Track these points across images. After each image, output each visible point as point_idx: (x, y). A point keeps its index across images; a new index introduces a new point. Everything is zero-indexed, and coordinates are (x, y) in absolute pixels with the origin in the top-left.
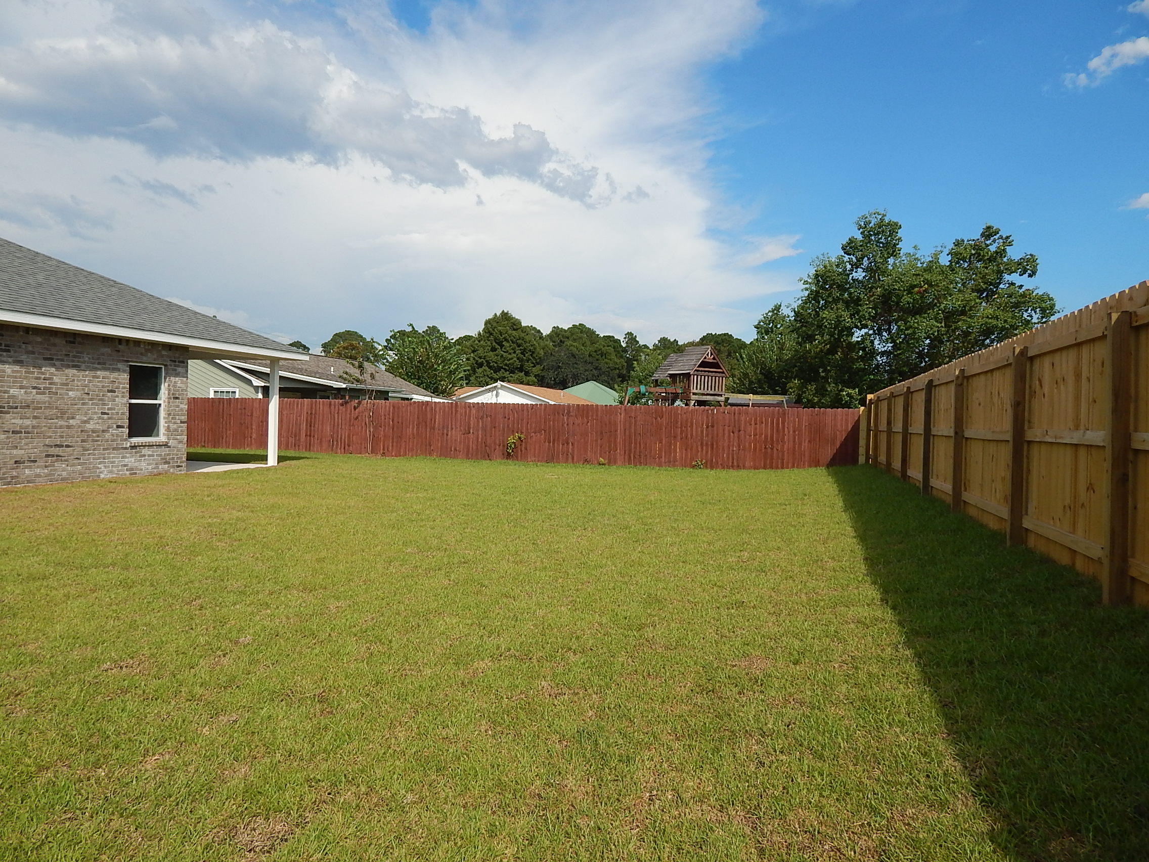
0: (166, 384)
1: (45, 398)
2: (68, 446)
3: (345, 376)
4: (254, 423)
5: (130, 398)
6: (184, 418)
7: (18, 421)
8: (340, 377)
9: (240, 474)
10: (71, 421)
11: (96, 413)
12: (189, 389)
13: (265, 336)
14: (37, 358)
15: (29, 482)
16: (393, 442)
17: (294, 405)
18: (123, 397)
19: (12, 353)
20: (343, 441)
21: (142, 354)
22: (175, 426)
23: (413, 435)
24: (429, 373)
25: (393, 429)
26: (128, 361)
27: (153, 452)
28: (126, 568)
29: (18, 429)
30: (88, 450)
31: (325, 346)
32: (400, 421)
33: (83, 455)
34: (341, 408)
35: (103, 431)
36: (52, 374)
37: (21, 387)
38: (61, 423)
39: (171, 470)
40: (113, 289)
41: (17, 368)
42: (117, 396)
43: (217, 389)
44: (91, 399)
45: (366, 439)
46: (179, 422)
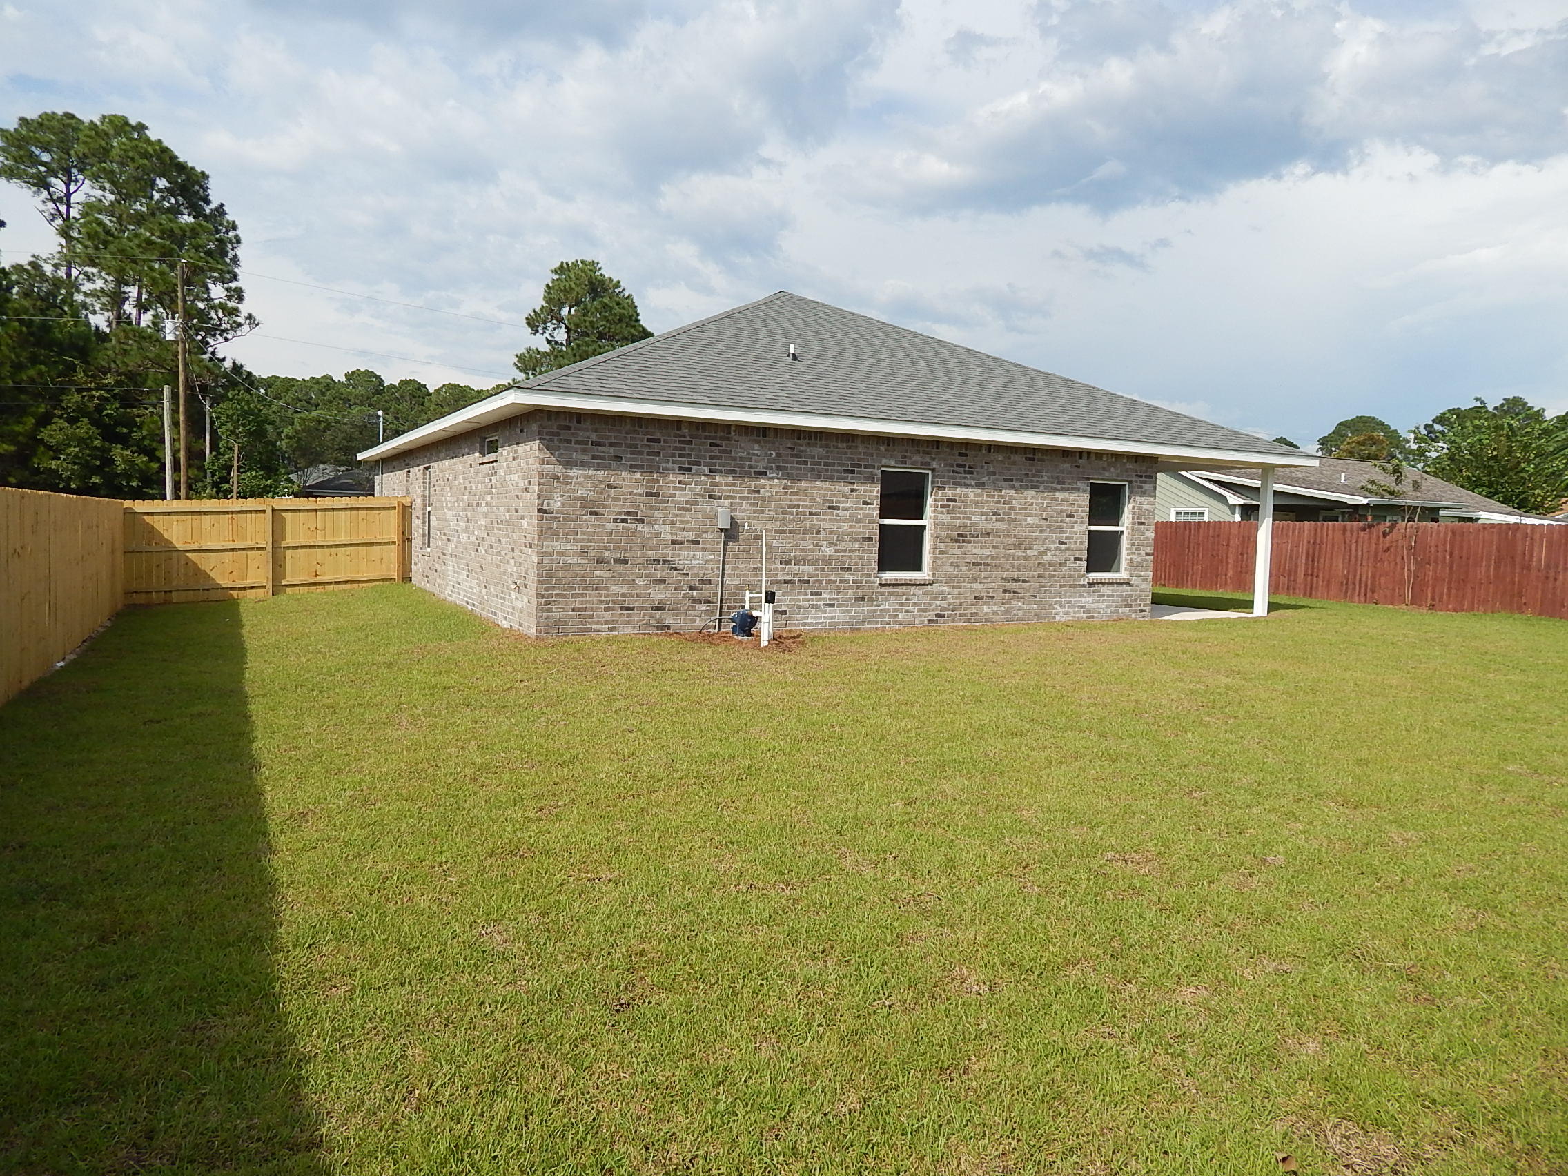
0: (1131, 506)
1: (1003, 525)
2: (1024, 581)
3: (1370, 486)
4: (1230, 556)
5: (1090, 524)
6: (1150, 549)
7: (979, 552)
8: (1362, 488)
9: (1218, 626)
10: (1028, 552)
11: (1053, 543)
12: (1156, 512)
13: (1255, 435)
14: (997, 479)
15: (987, 620)
16: (1449, 589)
17: (1288, 530)
18: (1082, 522)
19: (975, 475)
20: (1363, 585)
21: (1104, 469)
22: (1139, 560)
23: (1488, 577)
24: (1511, 478)
25: (1451, 567)
26: (1088, 479)
27: (1113, 591)
28: (1103, 736)
29: (978, 560)
30: (1044, 587)
31: (1323, 442)
32: (1464, 555)
33: (1039, 592)
34: (1362, 534)
35: (1060, 564)
36: (1011, 497)
37: (983, 513)
38: (1020, 554)
39: (1133, 615)
40: (1072, 391)
41: (979, 491)
42: (1076, 522)
43: (1179, 510)
44: (1049, 526)
45: (1402, 582)
46: (1144, 553)
